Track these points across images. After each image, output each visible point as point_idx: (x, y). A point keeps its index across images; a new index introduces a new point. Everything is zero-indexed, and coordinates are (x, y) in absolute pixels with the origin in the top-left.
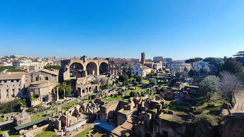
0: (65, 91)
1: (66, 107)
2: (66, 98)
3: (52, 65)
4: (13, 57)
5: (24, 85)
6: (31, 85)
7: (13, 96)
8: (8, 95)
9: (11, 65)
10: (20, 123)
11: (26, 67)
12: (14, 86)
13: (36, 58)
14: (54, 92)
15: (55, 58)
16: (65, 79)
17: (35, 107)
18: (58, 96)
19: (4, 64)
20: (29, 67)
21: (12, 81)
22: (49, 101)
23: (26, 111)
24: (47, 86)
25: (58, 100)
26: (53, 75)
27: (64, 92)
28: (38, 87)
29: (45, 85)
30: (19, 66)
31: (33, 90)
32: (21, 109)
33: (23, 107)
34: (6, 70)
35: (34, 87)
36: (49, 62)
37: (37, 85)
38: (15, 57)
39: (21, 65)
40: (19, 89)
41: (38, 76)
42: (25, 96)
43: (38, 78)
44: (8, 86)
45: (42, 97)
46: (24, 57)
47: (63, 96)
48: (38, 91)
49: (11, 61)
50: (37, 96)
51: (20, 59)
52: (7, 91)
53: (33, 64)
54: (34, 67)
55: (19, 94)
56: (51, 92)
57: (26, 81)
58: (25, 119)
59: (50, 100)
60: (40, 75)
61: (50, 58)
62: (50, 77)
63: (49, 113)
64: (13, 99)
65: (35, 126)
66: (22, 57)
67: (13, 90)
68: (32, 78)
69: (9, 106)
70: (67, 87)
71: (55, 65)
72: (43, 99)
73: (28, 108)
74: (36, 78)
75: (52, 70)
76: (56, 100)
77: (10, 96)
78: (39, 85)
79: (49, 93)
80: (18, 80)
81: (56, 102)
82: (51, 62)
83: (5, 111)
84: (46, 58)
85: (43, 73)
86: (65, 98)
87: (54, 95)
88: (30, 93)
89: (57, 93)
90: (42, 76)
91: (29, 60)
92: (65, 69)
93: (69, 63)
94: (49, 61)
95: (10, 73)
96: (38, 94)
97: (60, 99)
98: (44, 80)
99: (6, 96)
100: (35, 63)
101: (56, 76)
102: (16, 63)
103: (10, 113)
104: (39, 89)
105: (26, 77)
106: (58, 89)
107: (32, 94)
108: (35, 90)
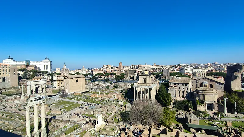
0: (236, 104)
1: (241, 126)
2: (238, 113)
3: (214, 71)
4: (179, 65)
5: (191, 89)
6: (196, 91)
7: (183, 97)
8: (179, 95)
9: (178, 71)
10: (191, 122)
11: (190, 73)
12: (183, 88)
13: (196, 65)
14: (221, 102)
15: (216, 64)
16: (234, 90)
17: (200, 112)
18: (226, 108)
19: (175, 71)
20: (192, 73)
21: (183, 84)
22: (214, 111)
23: (193, 113)
24: (212, 93)
25: (226, 113)
26: (218, 83)
27: (235, 106)
28: (203, 93)
29: (210, 92)
30: (184, 72)
31: (199, 95)
32: (189, 110)
33: (190, 108)
34: (176, 75)
35: (200, 92)
36: (210, 69)
37: (202, 91)
38: (181, 65)
39: (186, 71)
40: (187, 92)
41: (203, 83)
42: (191, 99)
43: (203, 85)
44: (183, 89)
45: (207, 104)
46: (186, 65)
47: (232, 110)
48: (203, 97)
49: (178, 68)
50: (202, 102)
51: (184, 66)
52: (179, 92)
53: (194, 71)
54: (196, 73)
55: (187, 96)
56: (216, 101)
57: (192, 86)
58: (195, 120)
59: (216, 110)
60: (204, 82)
61: (210, 64)
62: (215, 85)
63: (216, 124)
64: (183, 99)
65: (203, 131)
66: (185, 65)
67: (183, 92)
68: (197, 84)
69: (181, 104)
70: (239, 100)
71: (217, 72)
72: (208, 106)
73: (194, 111)
74: (201, 84)
75: (216, 78)
76: (224, 113)
77: (181, 97)
78: (203, 91)
79: (215, 101)
80: (186, 84)
81: (224, 114)
82: (212, 68)
83: (178, 107)
84: (205, 65)
85: (207, 80)
86: (236, 113)
87: (220, 106)
88: (196, 98)
89: (224, 104)
90: (207, 83)
91: (191, 68)
92: (233, 77)
93: (239, 70)
94: (209, 67)
95: (180, 78)
96: (203, 100)
97: (229, 113)
98: (208, 87)
99: (178, 96)
100: (197, 70)
101: (221, 84)
102: (182, 70)
103: (181, 110)
104: (204, 95)
105: (192, 82)
106: (225, 100)
107: (197, 98)
108: (200, 96)
